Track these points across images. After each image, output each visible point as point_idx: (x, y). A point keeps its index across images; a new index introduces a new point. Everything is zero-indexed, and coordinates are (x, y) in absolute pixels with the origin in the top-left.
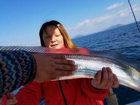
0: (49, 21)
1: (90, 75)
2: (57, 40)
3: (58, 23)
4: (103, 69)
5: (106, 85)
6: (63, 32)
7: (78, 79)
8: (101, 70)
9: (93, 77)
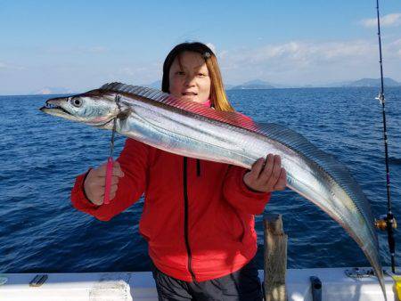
0: (190, 42)
1: (247, 162)
2: (197, 85)
3: (209, 50)
4: (269, 156)
5: (267, 182)
6: (213, 71)
7: (226, 164)
8: (265, 158)
9: (249, 167)
